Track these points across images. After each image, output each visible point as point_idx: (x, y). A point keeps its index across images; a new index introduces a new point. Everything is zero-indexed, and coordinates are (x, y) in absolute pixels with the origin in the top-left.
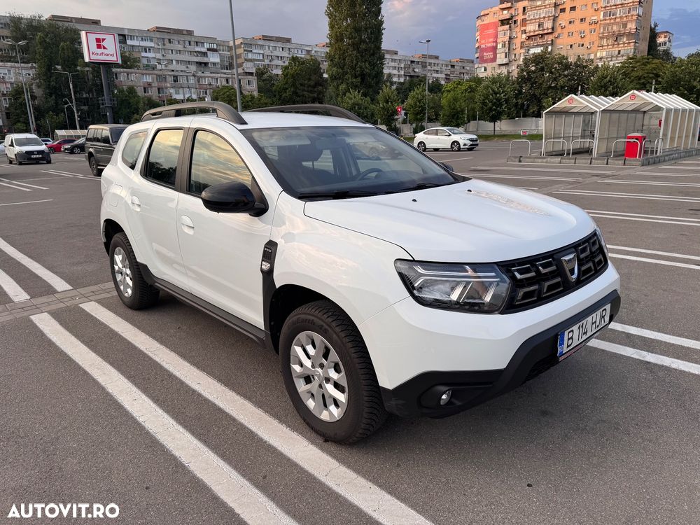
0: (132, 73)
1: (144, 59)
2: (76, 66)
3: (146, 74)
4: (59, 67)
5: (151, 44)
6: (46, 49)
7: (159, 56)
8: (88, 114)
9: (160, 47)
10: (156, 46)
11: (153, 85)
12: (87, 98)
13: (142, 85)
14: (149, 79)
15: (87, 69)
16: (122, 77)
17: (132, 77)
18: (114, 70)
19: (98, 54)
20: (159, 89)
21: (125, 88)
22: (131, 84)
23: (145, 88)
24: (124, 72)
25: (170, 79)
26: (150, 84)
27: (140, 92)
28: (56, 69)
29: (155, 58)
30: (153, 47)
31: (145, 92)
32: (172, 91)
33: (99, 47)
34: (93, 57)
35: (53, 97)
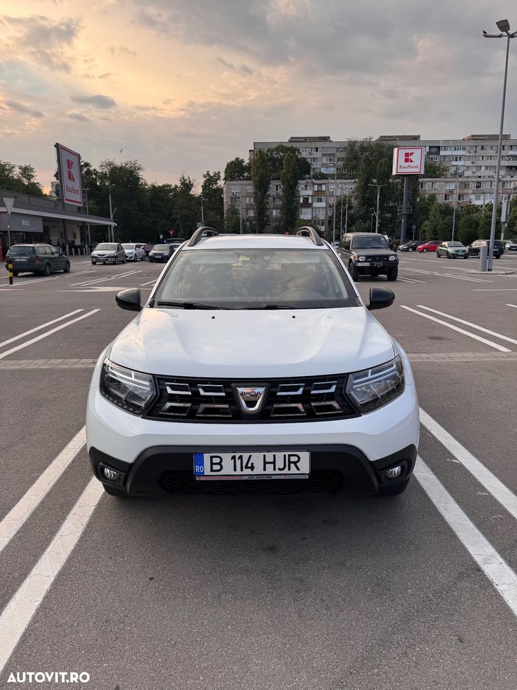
0: (436, 182)
1: (453, 167)
2: (388, 179)
3: (450, 182)
4: (375, 181)
5: (463, 153)
6: (368, 166)
7: (468, 163)
8: (391, 221)
9: (471, 154)
10: (468, 154)
11: (455, 192)
12: (392, 207)
13: (444, 192)
14: (452, 187)
15: (398, 180)
16: (427, 187)
17: (436, 186)
18: (420, 180)
19: (404, 167)
20: (459, 196)
21: (427, 196)
22: (433, 192)
23: (446, 196)
24: (429, 182)
25: (473, 186)
26: (451, 192)
27: (440, 200)
28: (372, 183)
29: (464, 166)
30: (465, 156)
31: (446, 199)
32: (472, 197)
33: (407, 160)
34: (400, 170)
35: (365, 207)
